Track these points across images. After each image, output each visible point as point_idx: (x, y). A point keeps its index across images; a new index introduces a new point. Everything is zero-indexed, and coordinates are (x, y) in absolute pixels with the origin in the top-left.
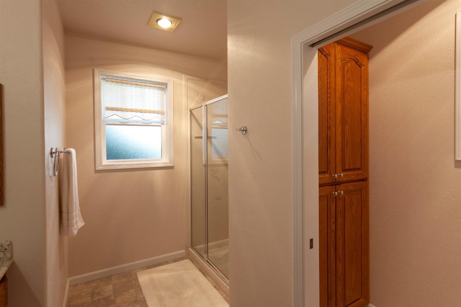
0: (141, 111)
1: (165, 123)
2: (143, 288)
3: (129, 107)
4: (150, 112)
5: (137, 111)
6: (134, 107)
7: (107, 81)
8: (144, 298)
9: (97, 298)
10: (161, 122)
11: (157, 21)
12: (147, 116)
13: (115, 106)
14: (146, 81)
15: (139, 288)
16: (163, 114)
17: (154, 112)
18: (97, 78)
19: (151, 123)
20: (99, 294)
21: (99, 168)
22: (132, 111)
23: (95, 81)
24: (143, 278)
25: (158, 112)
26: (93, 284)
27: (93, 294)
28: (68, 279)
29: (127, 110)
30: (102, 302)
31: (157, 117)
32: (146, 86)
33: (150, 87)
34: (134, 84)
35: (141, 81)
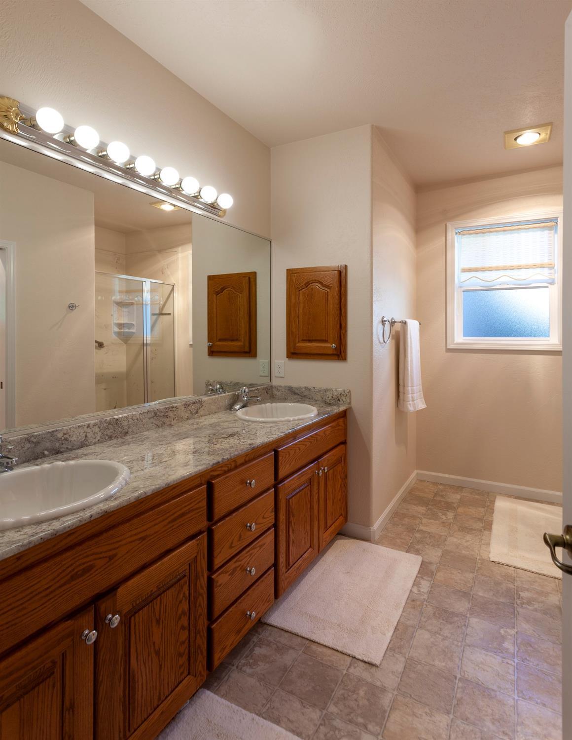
0: (512, 268)
1: (556, 282)
2: (495, 512)
3: (494, 264)
4: (527, 267)
5: (505, 269)
6: (501, 264)
7: (464, 235)
8: (492, 521)
9: (438, 498)
10: (550, 281)
11: (516, 139)
12: (523, 275)
13: (473, 266)
14: (519, 223)
15: (491, 510)
16: (552, 267)
17: (534, 266)
18: (450, 234)
19: (531, 284)
20: (442, 496)
21: (450, 346)
22: (497, 269)
23: (448, 238)
24: (502, 504)
25: (542, 266)
26: (441, 487)
27: (436, 494)
28: (415, 471)
29: (490, 269)
30: (443, 503)
31: (540, 274)
32: (519, 229)
33: (527, 230)
34: (501, 231)
35: (512, 224)
